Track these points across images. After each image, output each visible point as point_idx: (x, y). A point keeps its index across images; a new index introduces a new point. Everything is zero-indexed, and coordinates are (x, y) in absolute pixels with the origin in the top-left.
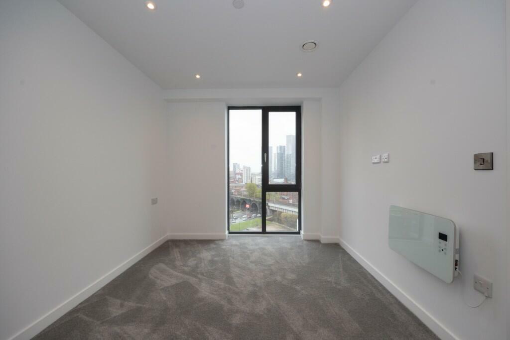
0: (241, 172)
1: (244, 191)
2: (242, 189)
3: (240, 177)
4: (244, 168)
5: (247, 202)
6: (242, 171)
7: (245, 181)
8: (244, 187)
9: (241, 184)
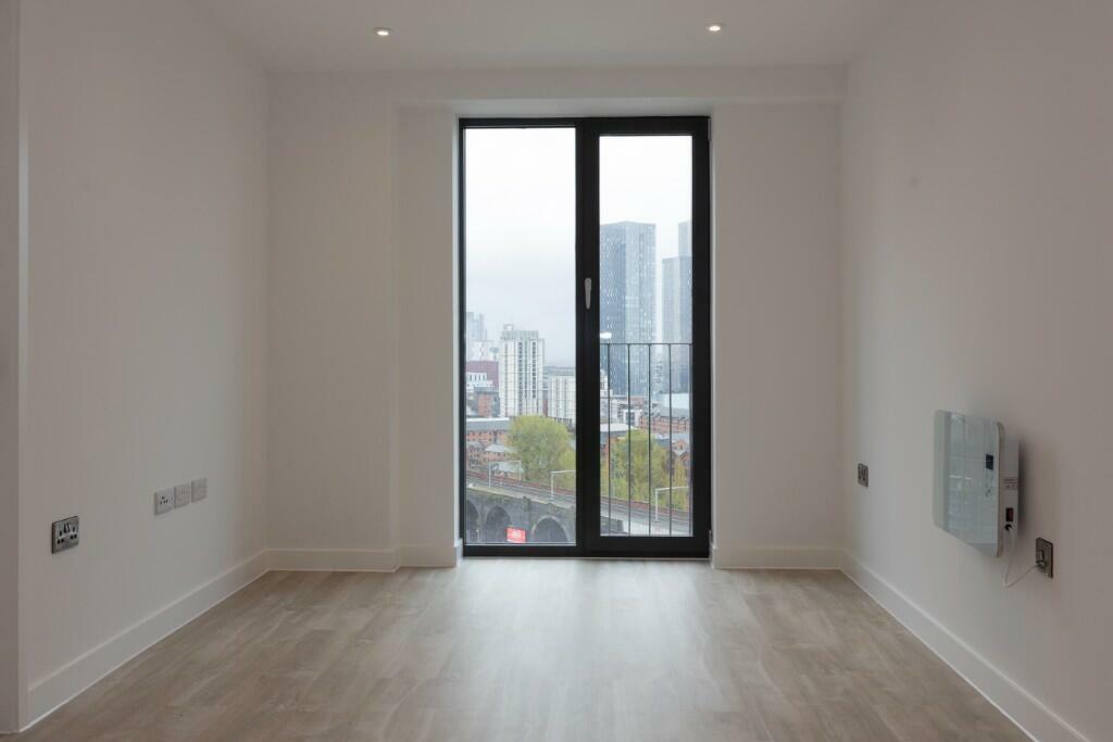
0: (491, 357)
1: (501, 457)
2: (492, 448)
3: (487, 384)
4: (506, 337)
5: (511, 513)
6: (495, 350)
7: (509, 404)
8: (503, 437)
9: (491, 419)
